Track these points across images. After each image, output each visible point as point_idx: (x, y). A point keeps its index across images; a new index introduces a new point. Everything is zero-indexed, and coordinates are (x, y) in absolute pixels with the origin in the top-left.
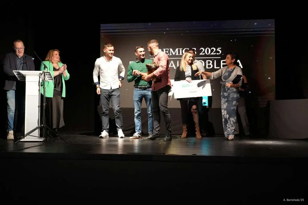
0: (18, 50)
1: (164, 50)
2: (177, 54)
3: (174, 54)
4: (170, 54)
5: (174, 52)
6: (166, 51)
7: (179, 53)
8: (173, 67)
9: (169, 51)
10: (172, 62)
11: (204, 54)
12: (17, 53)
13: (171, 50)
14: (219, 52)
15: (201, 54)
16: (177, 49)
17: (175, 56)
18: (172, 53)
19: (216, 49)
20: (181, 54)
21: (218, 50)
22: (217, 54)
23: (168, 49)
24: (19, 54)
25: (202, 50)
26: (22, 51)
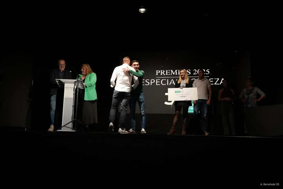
0: (61, 66)
1: (167, 71)
2: (176, 74)
3: (174, 74)
4: (171, 74)
5: (174, 73)
6: (168, 71)
7: (178, 73)
8: (173, 84)
9: (170, 72)
10: (172, 80)
11: (196, 74)
12: (60, 68)
13: (172, 71)
14: (208, 73)
15: (194, 74)
16: (176, 71)
17: (175, 75)
18: (172, 73)
19: (206, 70)
20: (179, 74)
21: (207, 71)
22: (207, 74)
23: (170, 70)
24: (61, 69)
25: (195, 71)
26: (64, 66)
